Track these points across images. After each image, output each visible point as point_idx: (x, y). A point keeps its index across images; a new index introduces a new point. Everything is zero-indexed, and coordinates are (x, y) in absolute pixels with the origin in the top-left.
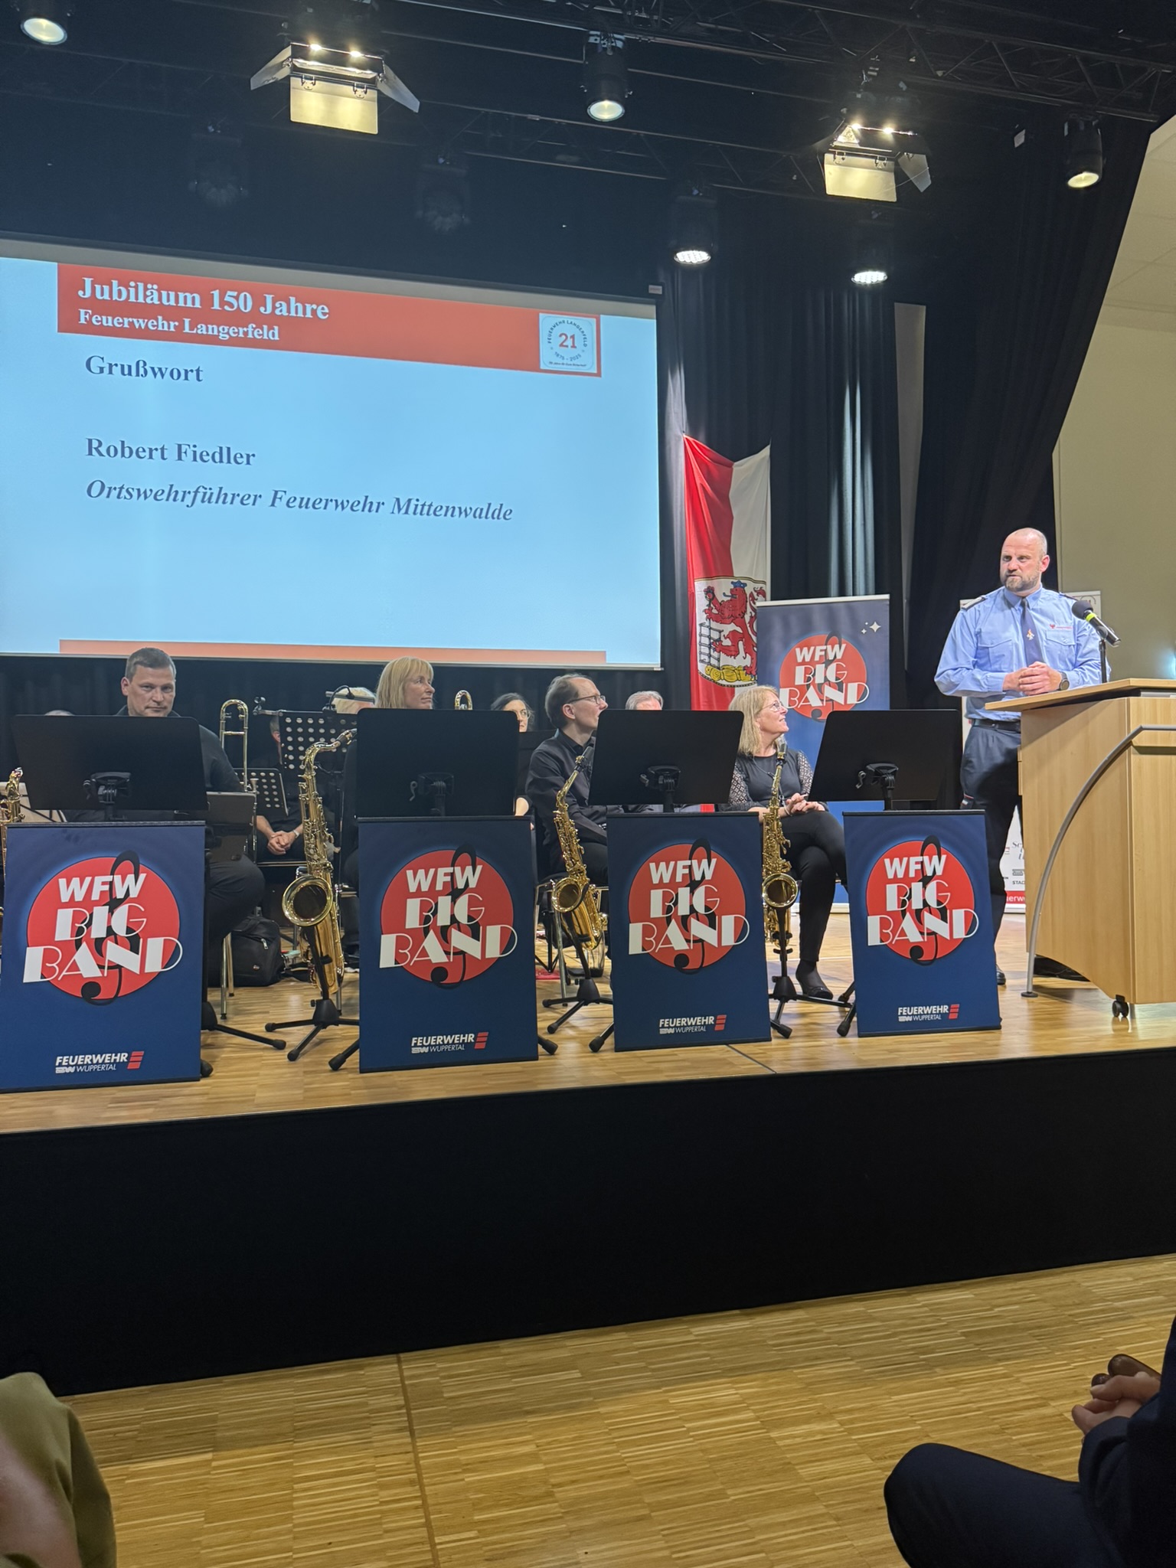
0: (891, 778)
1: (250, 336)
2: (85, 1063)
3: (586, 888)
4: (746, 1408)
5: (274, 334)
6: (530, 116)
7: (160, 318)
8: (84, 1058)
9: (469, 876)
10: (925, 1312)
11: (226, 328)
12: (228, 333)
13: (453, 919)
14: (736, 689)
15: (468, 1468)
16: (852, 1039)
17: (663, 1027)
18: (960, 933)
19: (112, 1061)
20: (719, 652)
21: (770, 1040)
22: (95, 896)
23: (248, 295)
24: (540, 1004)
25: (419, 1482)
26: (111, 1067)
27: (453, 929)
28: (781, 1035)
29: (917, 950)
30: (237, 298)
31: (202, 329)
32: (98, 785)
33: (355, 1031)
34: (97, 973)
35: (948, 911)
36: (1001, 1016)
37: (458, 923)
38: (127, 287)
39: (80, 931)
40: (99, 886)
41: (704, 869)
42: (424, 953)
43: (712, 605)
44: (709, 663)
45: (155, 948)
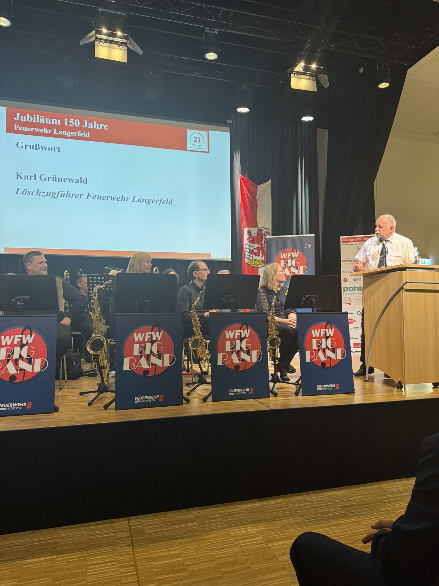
0: (314, 300)
1: (79, 135)
2: (10, 406)
3: (202, 341)
4: (260, 536)
5: (88, 135)
6: (184, 58)
7: (45, 128)
8: (10, 405)
9: (157, 336)
10: (327, 499)
11: (70, 132)
12: (70, 134)
13: (151, 351)
14: (259, 268)
15: (153, 559)
16: (300, 397)
17: (230, 392)
18: (339, 357)
19: (20, 406)
20: (253, 254)
21: (270, 397)
22: (15, 343)
23: (78, 121)
24: (184, 385)
25: (135, 565)
26: (20, 408)
27: (151, 356)
28: (274, 395)
29: (324, 363)
30: (74, 121)
31: (61, 133)
32: (17, 301)
33: (113, 395)
34: (15, 372)
35: (335, 349)
36: (355, 388)
37: (153, 353)
38: (33, 116)
39: (9, 356)
40: (17, 339)
41: (246, 333)
42: (140, 365)
43: (250, 237)
44: (249, 259)
45: (38, 362)
